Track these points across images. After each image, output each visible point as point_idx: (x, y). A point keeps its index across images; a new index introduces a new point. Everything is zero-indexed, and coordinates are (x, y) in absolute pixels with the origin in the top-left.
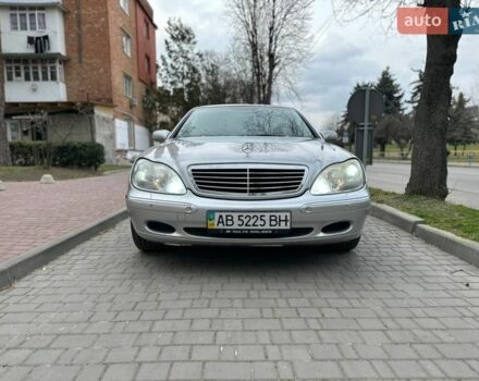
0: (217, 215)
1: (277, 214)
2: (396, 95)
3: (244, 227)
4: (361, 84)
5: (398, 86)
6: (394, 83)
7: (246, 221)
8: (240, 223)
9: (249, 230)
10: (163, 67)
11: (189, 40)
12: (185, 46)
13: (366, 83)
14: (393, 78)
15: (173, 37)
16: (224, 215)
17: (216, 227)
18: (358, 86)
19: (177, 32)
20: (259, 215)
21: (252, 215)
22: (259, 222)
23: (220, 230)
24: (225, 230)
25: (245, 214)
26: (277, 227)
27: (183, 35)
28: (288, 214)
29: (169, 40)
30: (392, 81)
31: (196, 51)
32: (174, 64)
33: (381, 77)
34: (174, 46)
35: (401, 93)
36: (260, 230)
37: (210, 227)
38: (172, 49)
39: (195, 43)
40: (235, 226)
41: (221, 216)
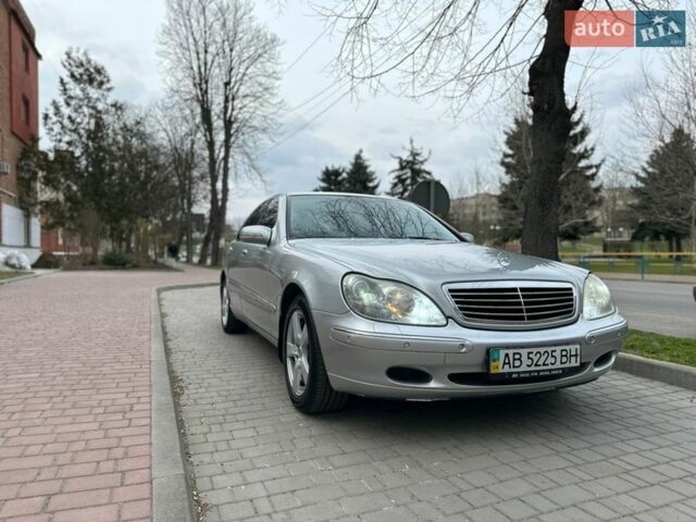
0: (502, 353)
1: (567, 348)
2: (371, 185)
3: (533, 368)
4: (330, 168)
5: (373, 173)
6: (368, 170)
7: (535, 359)
8: (529, 362)
9: (538, 371)
10: (55, 119)
11: (101, 83)
12: (93, 92)
13: (337, 167)
14: (367, 163)
15: (72, 76)
16: (511, 352)
17: (501, 371)
18: (327, 170)
19: (81, 70)
20: (549, 349)
21: (542, 350)
22: (551, 360)
23: (504, 374)
24: (511, 374)
25: (535, 350)
26: (567, 365)
27: (91, 75)
28: (578, 346)
29: (67, 79)
30: (366, 167)
31: (110, 101)
32: (74, 115)
33: (353, 161)
34: (75, 90)
35: (376, 182)
36: (550, 370)
37: (493, 371)
38: (72, 93)
39: (109, 89)
40: (524, 368)
41: (507, 355)
